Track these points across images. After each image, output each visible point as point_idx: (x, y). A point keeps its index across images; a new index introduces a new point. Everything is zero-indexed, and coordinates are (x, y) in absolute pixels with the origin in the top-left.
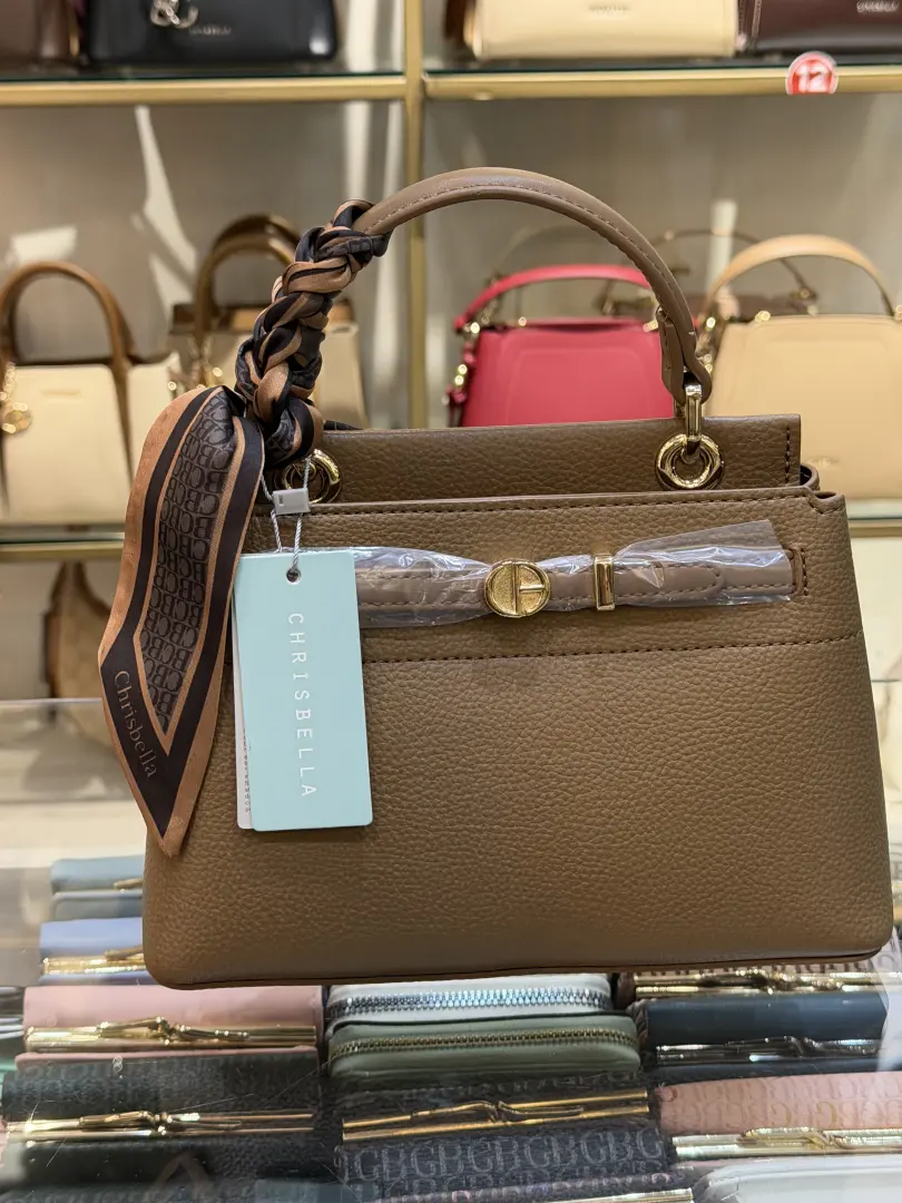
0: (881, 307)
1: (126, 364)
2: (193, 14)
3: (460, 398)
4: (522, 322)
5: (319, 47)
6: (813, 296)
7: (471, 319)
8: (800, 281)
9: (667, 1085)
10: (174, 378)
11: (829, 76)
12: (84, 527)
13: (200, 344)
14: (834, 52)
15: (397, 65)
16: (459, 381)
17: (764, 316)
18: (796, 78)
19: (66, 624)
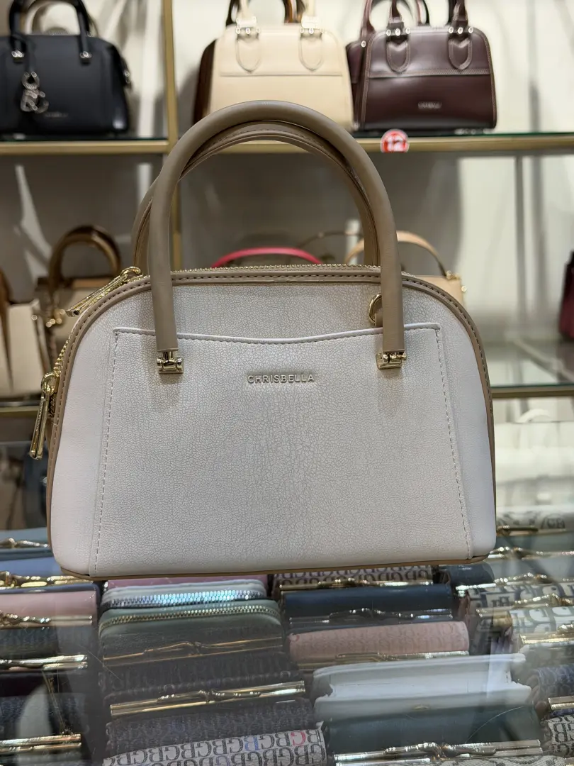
0: (438, 270)
1: (6, 304)
2: (46, 105)
5: (118, 125)
9: (295, 634)
10: (35, 313)
11: (404, 142)
13: (51, 295)
14: (406, 130)
15: (165, 134)
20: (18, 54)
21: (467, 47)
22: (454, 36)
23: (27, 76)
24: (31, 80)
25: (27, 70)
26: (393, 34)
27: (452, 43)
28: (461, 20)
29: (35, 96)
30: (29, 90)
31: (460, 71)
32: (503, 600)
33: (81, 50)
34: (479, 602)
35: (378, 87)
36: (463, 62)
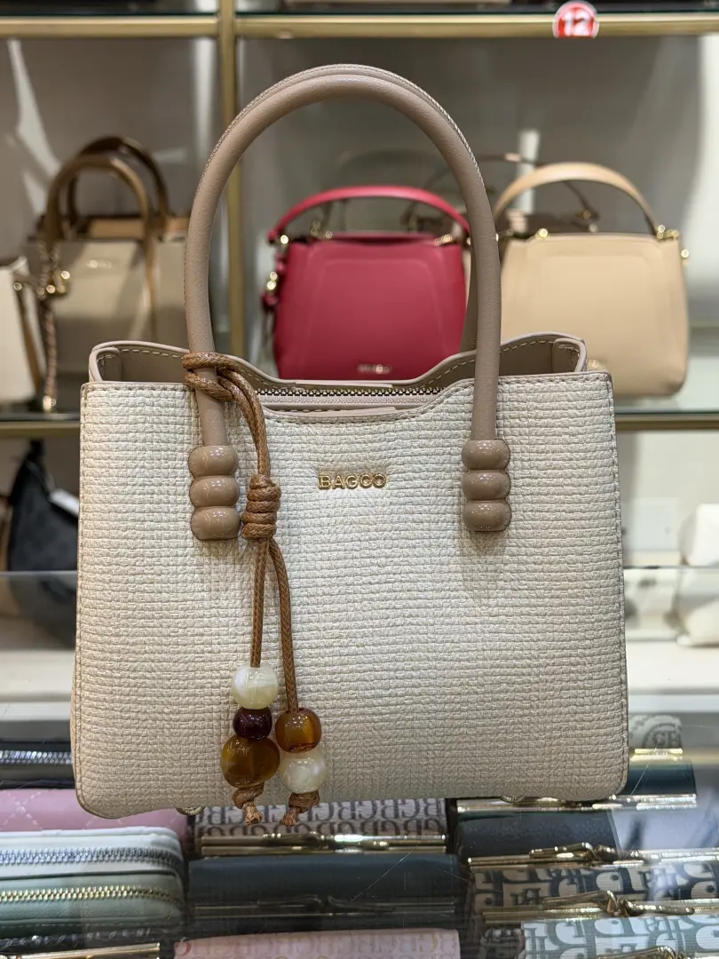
0: (646, 227)
3: (272, 301)
4: (328, 235)
6: (594, 217)
7: (281, 232)
8: (584, 203)
10: (18, 279)
11: (592, 21)
16: (272, 286)
17: (543, 233)
18: (562, 24)
32: (530, 895)
34: (490, 896)
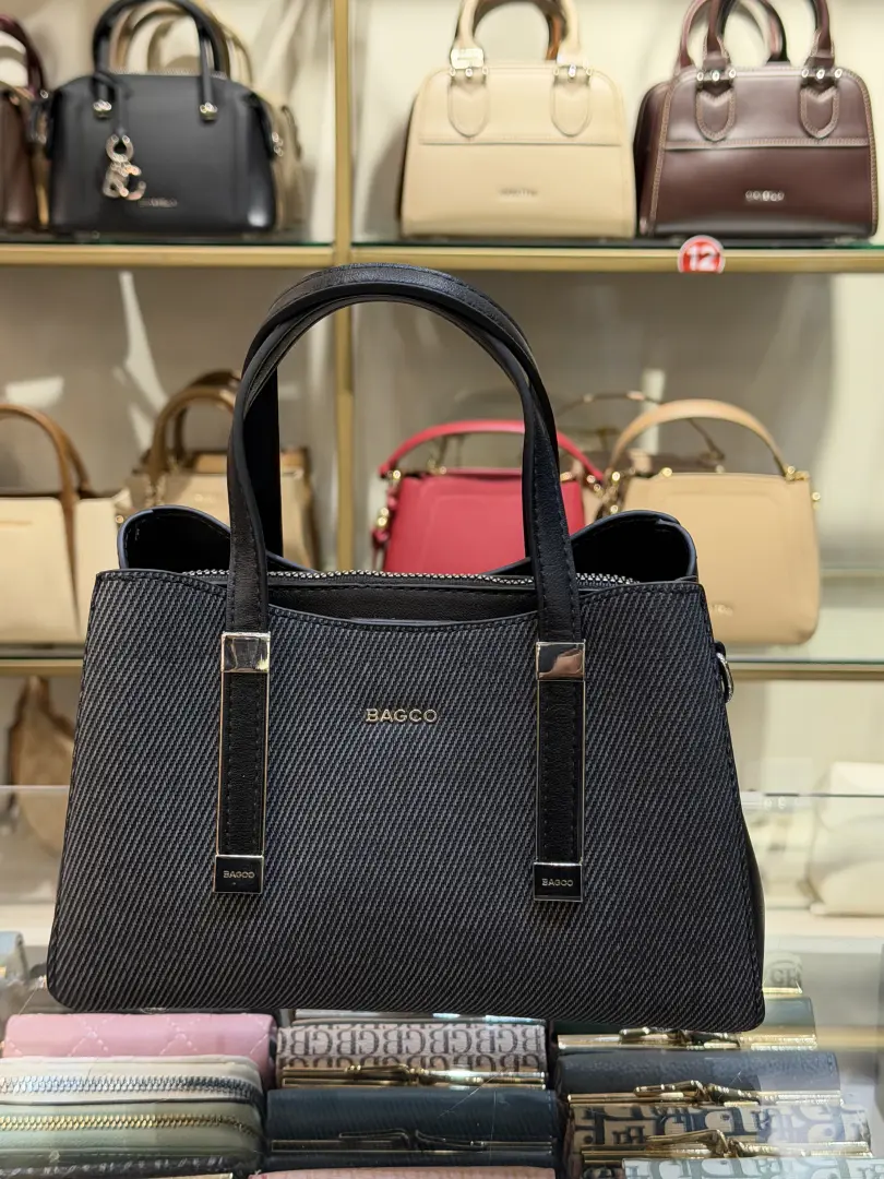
1: (75, 497)
2: (142, 187)
3: (383, 538)
4: (443, 470)
5: (258, 219)
6: (721, 457)
7: (393, 467)
8: (710, 443)
10: (119, 512)
11: (718, 256)
12: (49, 646)
13: (154, 484)
14: (719, 236)
16: (383, 522)
17: (667, 471)
18: (687, 258)
19: (27, 736)
20: (104, 106)
21: (831, 100)
22: (809, 83)
23: (115, 141)
24: (120, 148)
25: (114, 132)
26: (707, 79)
27: (808, 94)
28: (822, 55)
29: (125, 174)
30: (117, 163)
31: (818, 140)
32: (633, 1133)
33: (202, 102)
34: (591, 1134)
35: (679, 165)
36: (823, 128)
